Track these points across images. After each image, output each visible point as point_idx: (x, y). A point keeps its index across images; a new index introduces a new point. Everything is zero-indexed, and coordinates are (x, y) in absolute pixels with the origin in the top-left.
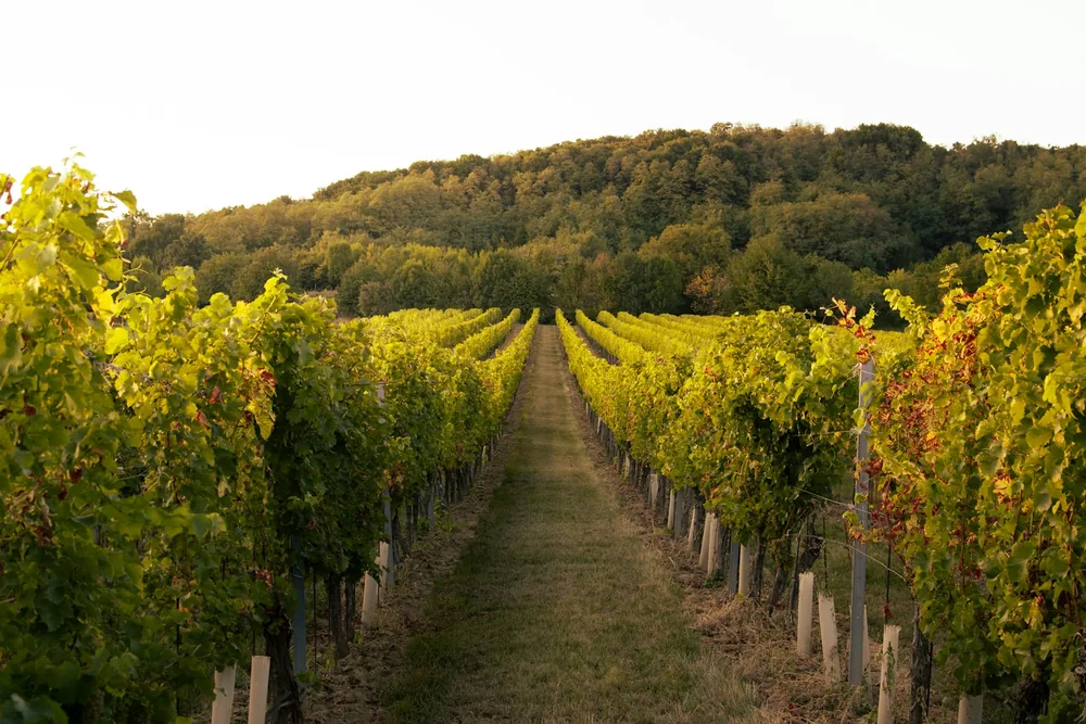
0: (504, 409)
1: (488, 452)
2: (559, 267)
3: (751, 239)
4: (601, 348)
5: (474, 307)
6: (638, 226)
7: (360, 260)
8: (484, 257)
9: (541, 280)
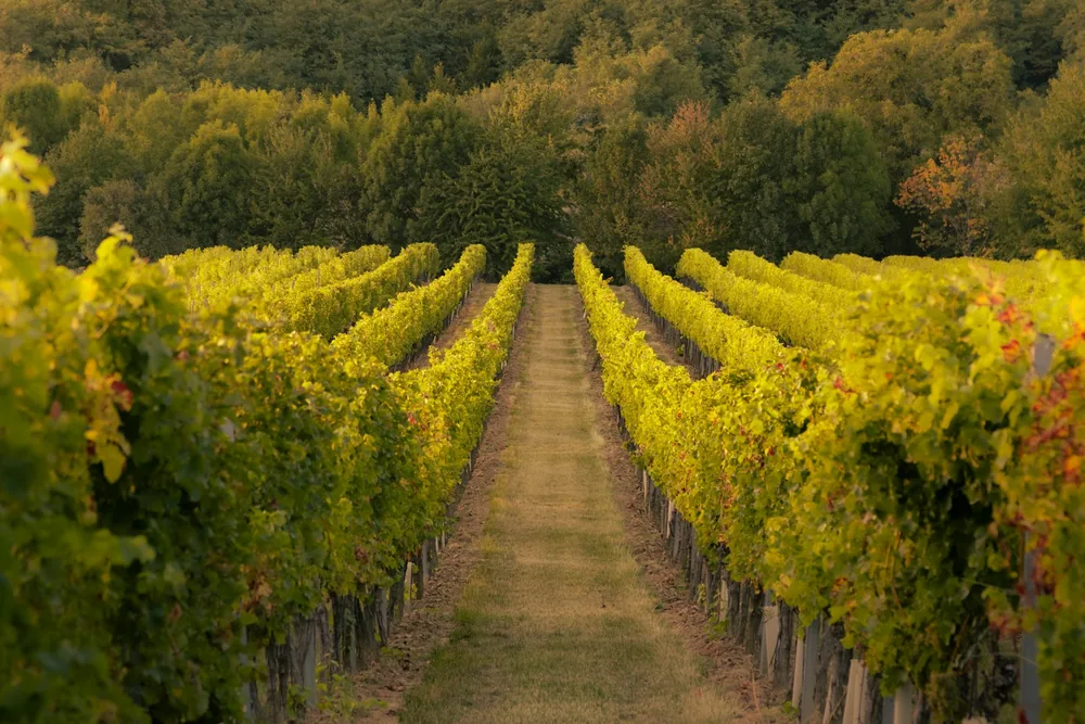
0: (451, 483)
1: (417, 577)
2: (582, 139)
3: (1062, 66)
4: (686, 341)
5: (369, 241)
6: (781, 32)
7: (83, 126)
8: (393, 116)
9: (537, 171)
